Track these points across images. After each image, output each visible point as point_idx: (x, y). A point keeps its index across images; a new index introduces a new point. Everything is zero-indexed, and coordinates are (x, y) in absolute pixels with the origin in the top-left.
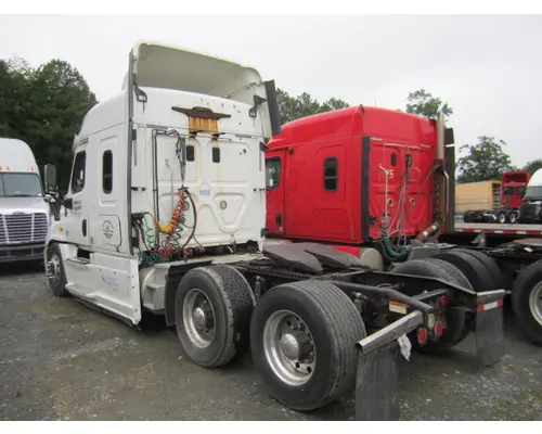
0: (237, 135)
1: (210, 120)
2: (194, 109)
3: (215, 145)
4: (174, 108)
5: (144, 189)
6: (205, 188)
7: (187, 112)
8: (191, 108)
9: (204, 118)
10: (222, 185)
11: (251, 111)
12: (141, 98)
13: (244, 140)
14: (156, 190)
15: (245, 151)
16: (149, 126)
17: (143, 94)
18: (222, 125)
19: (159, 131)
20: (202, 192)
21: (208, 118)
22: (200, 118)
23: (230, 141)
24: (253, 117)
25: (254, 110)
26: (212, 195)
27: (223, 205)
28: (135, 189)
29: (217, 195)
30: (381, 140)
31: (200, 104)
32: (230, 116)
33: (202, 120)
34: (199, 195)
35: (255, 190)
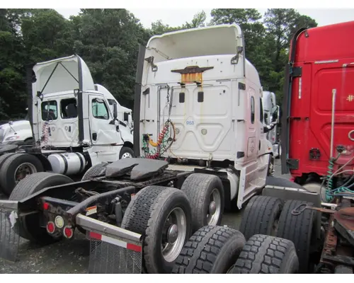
0: (217, 81)
1: (197, 74)
2: (186, 68)
3: (199, 90)
4: (172, 71)
5: (153, 121)
6: (190, 120)
7: (181, 72)
8: (183, 68)
9: (193, 73)
10: (204, 118)
11: (233, 59)
12: (154, 69)
13: (223, 83)
14: (159, 121)
15: (224, 91)
16: (157, 85)
17: (155, 67)
18: (205, 75)
19: (162, 87)
20: (188, 123)
21: (195, 73)
22: (190, 73)
23: (212, 86)
24: (234, 64)
25: (236, 58)
26: (195, 125)
27: (204, 132)
28: (148, 121)
29: (198, 125)
30: (337, 61)
31: (190, 65)
32: (212, 68)
33: (191, 75)
34: (185, 125)
35: (233, 121)
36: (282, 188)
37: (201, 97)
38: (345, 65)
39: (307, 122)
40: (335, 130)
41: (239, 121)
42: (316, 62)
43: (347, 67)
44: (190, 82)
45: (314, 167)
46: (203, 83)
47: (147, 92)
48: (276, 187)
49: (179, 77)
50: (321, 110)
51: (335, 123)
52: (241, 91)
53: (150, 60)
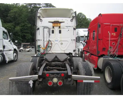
0: (66, 27)
1: (58, 24)
2: (54, 21)
3: (60, 29)
4: (49, 22)
5: (41, 40)
6: (56, 40)
7: (52, 22)
8: (53, 21)
9: (57, 23)
10: (62, 39)
11: (71, 20)
12: (41, 21)
13: (68, 27)
14: (44, 40)
15: (69, 30)
16: (42, 26)
17: (41, 20)
18: (62, 24)
19: (45, 27)
20: (56, 41)
21: (58, 23)
22: (56, 23)
23: (64, 28)
24: (72, 21)
25: (72, 20)
26: (58, 41)
27: (62, 44)
28: (39, 40)
29: (60, 41)
30: (109, 24)
31: (56, 20)
32: (64, 22)
33: (56, 24)
34: (55, 41)
35: (72, 40)
36: (108, 59)
37: (60, 32)
38: (111, 25)
39: (102, 40)
40: (110, 42)
41: (74, 40)
42: (104, 24)
43: (112, 26)
44: (56, 26)
45: (103, 53)
46: (61, 27)
47: (38, 29)
48: (106, 59)
49: (51, 24)
50: (105, 37)
51: (110, 41)
52: (74, 30)
53: (39, 17)
